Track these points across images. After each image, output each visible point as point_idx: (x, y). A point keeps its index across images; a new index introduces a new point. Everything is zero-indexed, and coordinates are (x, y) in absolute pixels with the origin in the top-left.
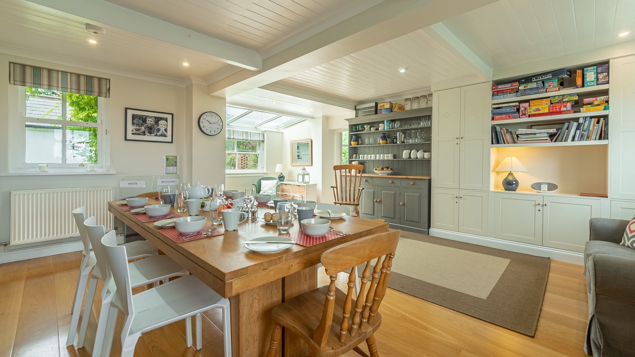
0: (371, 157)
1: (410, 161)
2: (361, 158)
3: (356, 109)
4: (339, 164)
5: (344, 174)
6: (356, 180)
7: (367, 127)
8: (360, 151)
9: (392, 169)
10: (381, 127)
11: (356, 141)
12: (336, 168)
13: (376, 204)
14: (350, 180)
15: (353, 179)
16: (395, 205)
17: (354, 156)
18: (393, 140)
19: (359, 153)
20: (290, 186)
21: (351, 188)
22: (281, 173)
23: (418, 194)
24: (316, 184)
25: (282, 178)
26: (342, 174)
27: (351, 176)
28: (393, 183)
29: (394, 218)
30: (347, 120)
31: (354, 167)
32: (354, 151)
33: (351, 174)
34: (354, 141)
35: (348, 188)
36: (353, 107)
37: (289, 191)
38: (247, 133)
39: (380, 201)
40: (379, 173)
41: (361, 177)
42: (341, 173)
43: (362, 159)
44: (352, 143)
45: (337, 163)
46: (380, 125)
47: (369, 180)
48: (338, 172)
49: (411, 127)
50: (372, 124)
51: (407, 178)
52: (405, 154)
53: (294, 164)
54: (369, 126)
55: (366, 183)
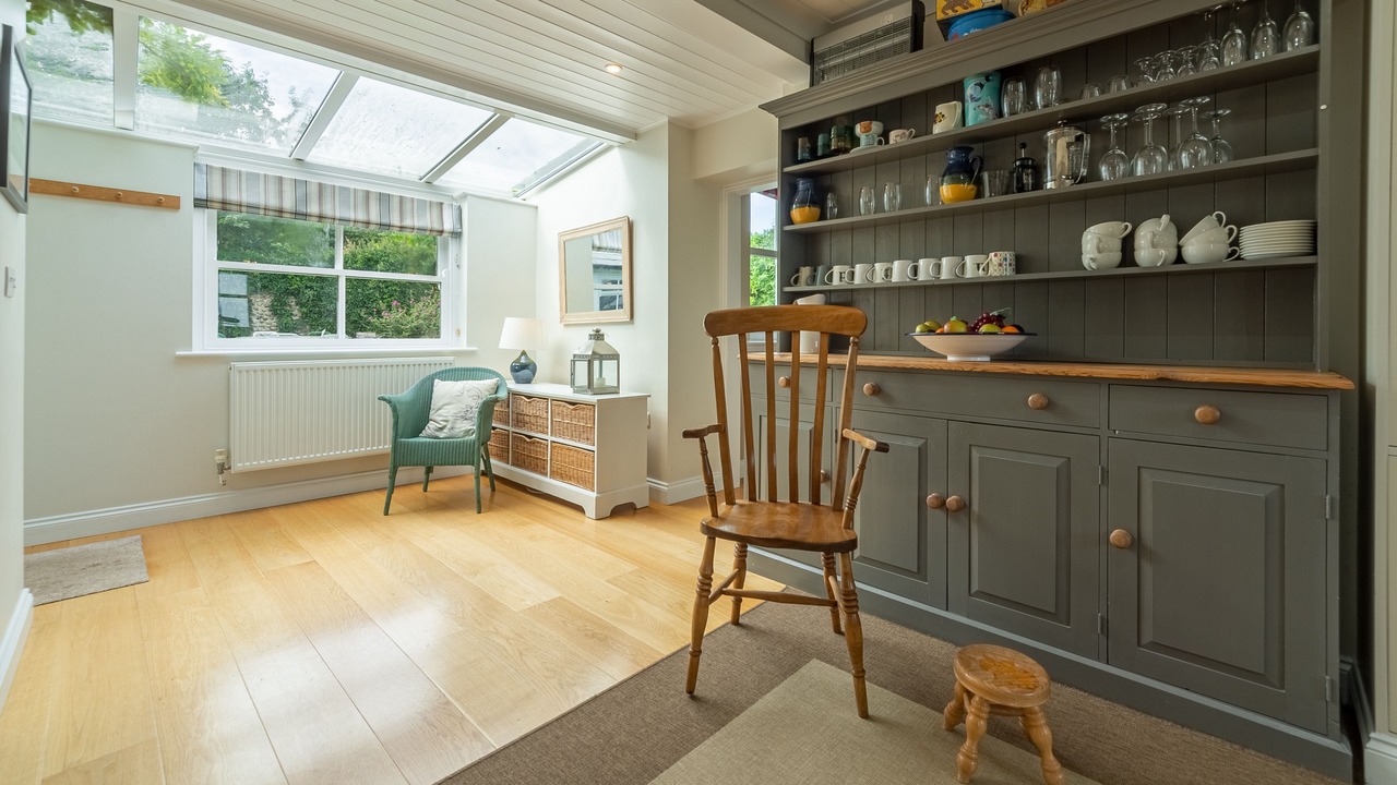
0: (888, 272)
1: (1126, 279)
2: (836, 281)
3: (811, 58)
4: (737, 306)
5: (762, 356)
6: (822, 388)
7: (867, 130)
8: (828, 249)
9: (1021, 331)
10: (946, 119)
11: (813, 203)
12: (718, 324)
13: (935, 518)
14: (792, 383)
15: (809, 383)
16: (1063, 540)
17: (805, 272)
18: (1019, 179)
19: (826, 258)
20: (542, 404)
21: (801, 426)
22: (524, 353)
23: (1262, 492)
24: (646, 397)
25: (525, 372)
26: (750, 356)
27: (797, 365)
28: (1049, 406)
29: (1062, 612)
30: (767, 107)
31: (807, 320)
32: (801, 250)
33: (796, 356)
34: (803, 203)
35: (783, 425)
36: (802, 48)
37: (540, 421)
38: (384, 199)
39: (964, 507)
40: (948, 348)
41: (855, 369)
42: (744, 351)
43: (845, 285)
44: (796, 213)
45: (726, 302)
46: (940, 109)
47: (892, 385)
48: (729, 344)
49: (1140, 88)
50: (891, 113)
51: (1163, 383)
52: (1096, 245)
53: (572, 319)
54: (876, 127)
55: (876, 401)
